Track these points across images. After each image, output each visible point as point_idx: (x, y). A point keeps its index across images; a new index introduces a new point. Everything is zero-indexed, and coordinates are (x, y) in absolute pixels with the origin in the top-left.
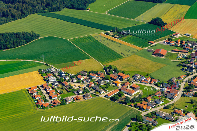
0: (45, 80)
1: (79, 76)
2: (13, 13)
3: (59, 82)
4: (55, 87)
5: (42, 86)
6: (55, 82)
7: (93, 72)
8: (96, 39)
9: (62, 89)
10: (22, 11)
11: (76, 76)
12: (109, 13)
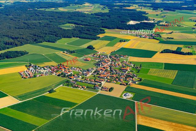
4: (32, 71)
5: (26, 71)
6: (32, 69)
9: (35, 72)
11: (43, 68)
12: (67, 44)
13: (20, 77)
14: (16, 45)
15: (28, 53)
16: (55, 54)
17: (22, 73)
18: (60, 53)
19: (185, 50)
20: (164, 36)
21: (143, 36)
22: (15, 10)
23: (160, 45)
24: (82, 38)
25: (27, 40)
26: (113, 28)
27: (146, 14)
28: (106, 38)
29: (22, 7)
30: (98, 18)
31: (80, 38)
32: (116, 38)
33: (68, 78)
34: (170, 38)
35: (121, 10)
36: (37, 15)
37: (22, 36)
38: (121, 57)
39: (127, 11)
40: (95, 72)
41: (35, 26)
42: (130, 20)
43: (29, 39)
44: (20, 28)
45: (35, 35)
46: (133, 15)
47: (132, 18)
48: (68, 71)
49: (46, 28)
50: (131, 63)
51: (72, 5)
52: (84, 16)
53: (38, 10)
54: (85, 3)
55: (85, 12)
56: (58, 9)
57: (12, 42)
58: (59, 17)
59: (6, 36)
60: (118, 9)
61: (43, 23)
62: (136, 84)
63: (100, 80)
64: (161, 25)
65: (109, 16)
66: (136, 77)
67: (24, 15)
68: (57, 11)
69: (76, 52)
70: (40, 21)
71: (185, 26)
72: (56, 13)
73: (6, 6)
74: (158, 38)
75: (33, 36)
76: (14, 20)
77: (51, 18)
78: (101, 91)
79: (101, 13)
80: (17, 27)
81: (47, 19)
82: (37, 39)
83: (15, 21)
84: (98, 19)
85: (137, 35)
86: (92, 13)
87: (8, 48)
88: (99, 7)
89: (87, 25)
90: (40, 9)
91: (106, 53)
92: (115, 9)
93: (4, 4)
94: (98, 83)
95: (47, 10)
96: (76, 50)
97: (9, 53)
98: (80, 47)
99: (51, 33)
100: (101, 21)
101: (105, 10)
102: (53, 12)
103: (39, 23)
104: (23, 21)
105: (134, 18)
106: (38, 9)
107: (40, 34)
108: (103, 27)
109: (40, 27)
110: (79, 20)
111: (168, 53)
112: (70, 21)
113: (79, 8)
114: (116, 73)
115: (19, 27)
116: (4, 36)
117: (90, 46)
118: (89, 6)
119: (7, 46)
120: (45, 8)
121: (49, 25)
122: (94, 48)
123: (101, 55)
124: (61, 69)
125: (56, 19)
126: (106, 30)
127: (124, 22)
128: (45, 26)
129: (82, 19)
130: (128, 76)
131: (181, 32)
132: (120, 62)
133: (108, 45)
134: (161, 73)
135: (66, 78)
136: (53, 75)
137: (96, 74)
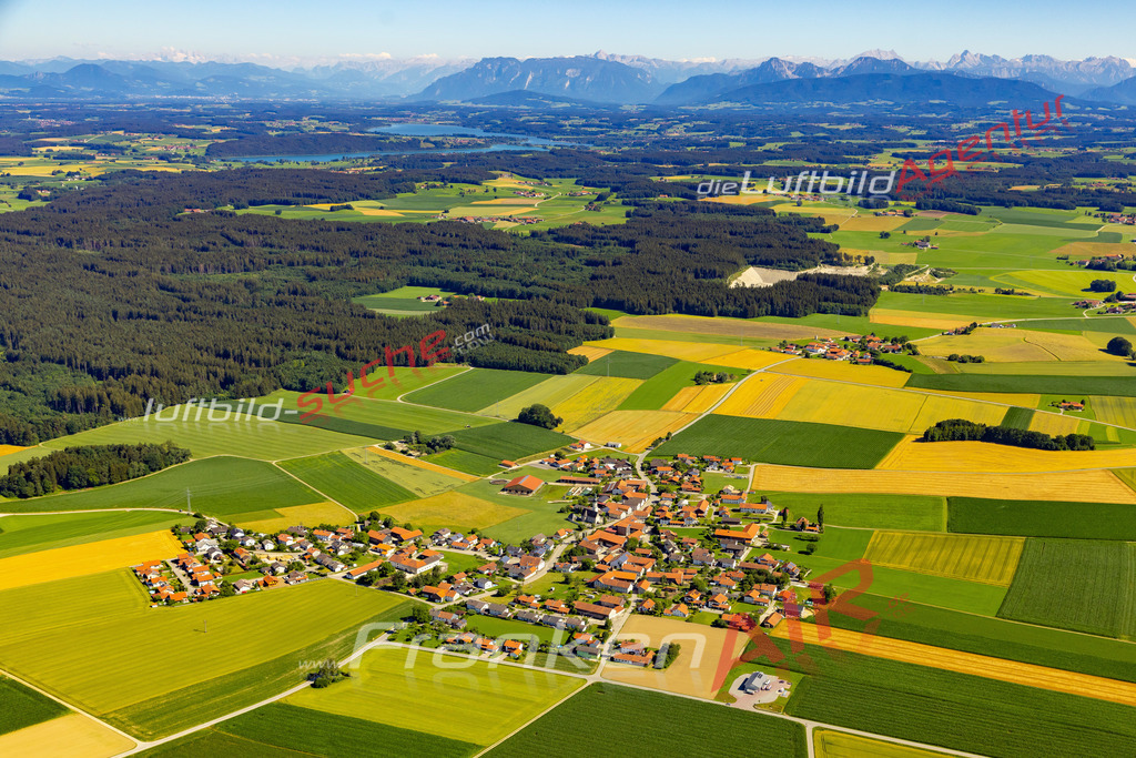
0: (186, 548)
1: (281, 538)
2: (118, 400)
3: (225, 552)
4: (212, 561)
5: (176, 562)
6: (213, 550)
7: (324, 528)
8: (355, 459)
9: (231, 564)
10: (145, 395)
11: (275, 538)
12: (407, 399)
13: (141, 595)
14: (118, 412)
15: (185, 456)
16: (340, 456)
17: (150, 572)
18: (367, 453)
19: (1050, 422)
20: (933, 348)
21: (821, 351)
22: (111, 217)
23: (916, 396)
24: (486, 366)
25: (179, 383)
26: (657, 310)
27: (827, 231)
28: (622, 365)
29: (149, 199)
30: (571, 254)
31: (474, 363)
32: (675, 361)
33: (419, 595)
34: (963, 361)
35: (693, 209)
36: (234, 242)
37: (148, 360)
38: (709, 470)
39: (722, 217)
40: (568, 556)
41: (226, 302)
42: (742, 261)
43: (189, 376)
44: (140, 316)
45: (226, 355)
46: (758, 239)
47: (752, 251)
48: (415, 555)
49: (286, 315)
50: (764, 501)
51: (428, 188)
52: (495, 247)
53: (240, 212)
54: (495, 177)
55: (500, 225)
56: (349, 207)
57: (94, 393)
58: (354, 253)
59: (61, 362)
60: (673, 207)
61: (269, 285)
62: (804, 620)
63: (599, 603)
64: (909, 290)
65: (631, 244)
66: (800, 578)
67: (164, 245)
68: (343, 216)
69: (455, 443)
70: (254, 276)
71: (1037, 294)
72: (341, 228)
73: (57, 194)
74: (900, 357)
75: (213, 358)
76: (104, 272)
77: (310, 255)
79: (585, 226)
80: (123, 309)
81: (291, 264)
82: (235, 372)
83: (111, 275)
84: (570, 263)
85: (785, 347)
86: (536, 227)
87: (70, 430)
88: (572, 195)
89: (512, 294)
90: (252, 210)
91: (624, 447)
92: (661, 207)
93: (47, 183)
94: (591, 620)
95: (289, 213)
96: (454, 434)
97: (74, 456)
98: (479, 414)
99: (316, 341)
100: (590, 270)
101: (607, 210)
102: (321, 226)
103: (248, 284)
104: (156, 275)
105: (765, 253)
106: (238, 208)
107: (255, 345)
108: (597, 303)
109: (253, 305)
110: (466, 269)
111: (962, 438)
112: (419, 272)
113: (464, 199)
114: (690, 562)
115: (135, 310)
116: (47, 364)
117: (532, 411)
118: (516, 193)
119: (67, 417)
120: (276, 202)
121: (304, 294)
122: (559, 421)
123: (596, 461)
124: (377, 542)
125: (339, 263)
126: (618, 321)
127: (713, 274)
128: (280, 304)
129: (482, 259)
130: (754, 577)
131: (1019, 325)
132: (704, 497)
133: (632, 402)
134: (934, 555)
135: (408, 593)
136: (331, 580)
137: (578, 569)
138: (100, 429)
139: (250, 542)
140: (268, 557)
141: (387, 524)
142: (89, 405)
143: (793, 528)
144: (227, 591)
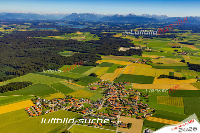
0: (34, 104)
1: (52, 101)
2: (19, 73)
3: (42, 104)
4: (40, 106)
5: (33, 107)
6: (40, 104)
7: (60, 99)
8: (63, 83)
9: (43, 107)
10: (23, 72)
11: (51, 101)
12: (70, 71)
14: (19, 75)
16: (60, 83)
17: (28, 109)
19: (176, 74)
20: (155, 61)
21: (137, 62)
22: (15, 39)
23: (154, 70)
25: (30, 69)
26: (108, 55)
27: (131, 41)
28: (105, 65)
29: (21, 36)
30: (92, 45)
32: (113, 64)
33: (80, 113)
34: (160, 63)
35: (110, 38)
36: (36, 43)
37: (23, 65)
38: (125, 85)
39: (114, 39)
40: (105, 103)
41: (36, 54)
42: (120, 46)
43: (31, 68)
44: (21, 56)
45: (37, 64)
46: (121, 42)
47: (121, 45)
48: (77, 104)
49: (46, 56)
50: (137, 91)
52: (80, 44)
53: (36, 38)
54: (77, 32)
55: (79, 40)
56: (54, 37)
57: (14, 71)
58: (57, 45)
59: (8, 65)
60: (107, 37)
61: (43, 51)
63: (114, 114)
64: (147, 51)
65: (102, 43)
67: (24, 44)
68: (53, 39)
69: (80, 80)
70: (40, 49)
71: (167, 52)
72: (54, 41)
73: (5, 35)
74: (150, 63)
75: (35, 64)
76: (14, 48)
77: (49, 45)
78: (119, 128)
79: (93, 40)
80: (18, 55)
81: (46, 47)
82: (39, 67)
83: (16, 49)
84: (92, 47)
85: (131, 61)
86: (86, 40)
87: (10, 79)
88: (90, 35)
89: (84, 52)
90: (38, 37)
91: (109, 80)
92: (105, 37)
93: (3, 33)
94: (113, 118)
95: (45, 38)
96: (79, 78)
98: (83, 74)
99: (52, 61)
100: (96, 48)
101: (96, 38)
102: (50, 40)
103: (39, 51)
104: (23, 49)
105: (123, 45)
106: (36, 37)
107: (42, 62)
108: (98, 54)
109: (41, 54)
110: (76, 48)
111: (165, 78)
112: (68, 48)
113: (73, 36)
115: (20, 55)
116: (5, 66)
117: (92, 74)
118: (81, 35)
119: (10, 76)
120: (42, 36)
121: (49, 52)
122: (97, 75)
123: (105, 83)
124: (70, 101)
125: (54, 47)
126: (102, 57)
127: (116, 49)
128: (45, 54)
129: (78, 46)
131: (166, 57)
132: (126, 90)
133: (108, 72)
135: (78, 112)
136: (63, 110)
137: (108, 106)
138: (16, 78)
139: (46, 102)
140: (50, 105)
141: (71, 97)
142: (13, 74)
143: (143, 96)
144: (43, 113)
